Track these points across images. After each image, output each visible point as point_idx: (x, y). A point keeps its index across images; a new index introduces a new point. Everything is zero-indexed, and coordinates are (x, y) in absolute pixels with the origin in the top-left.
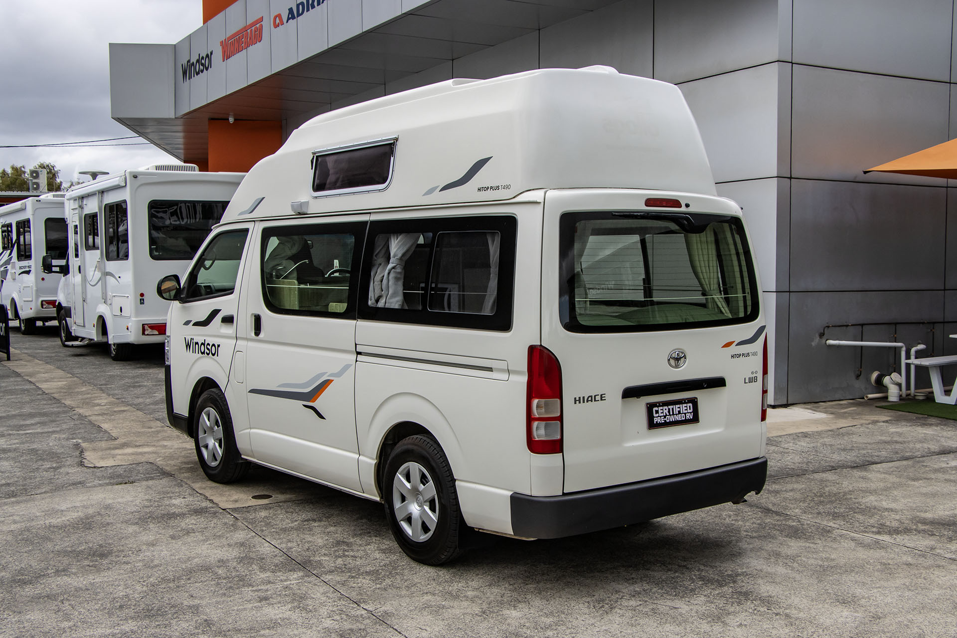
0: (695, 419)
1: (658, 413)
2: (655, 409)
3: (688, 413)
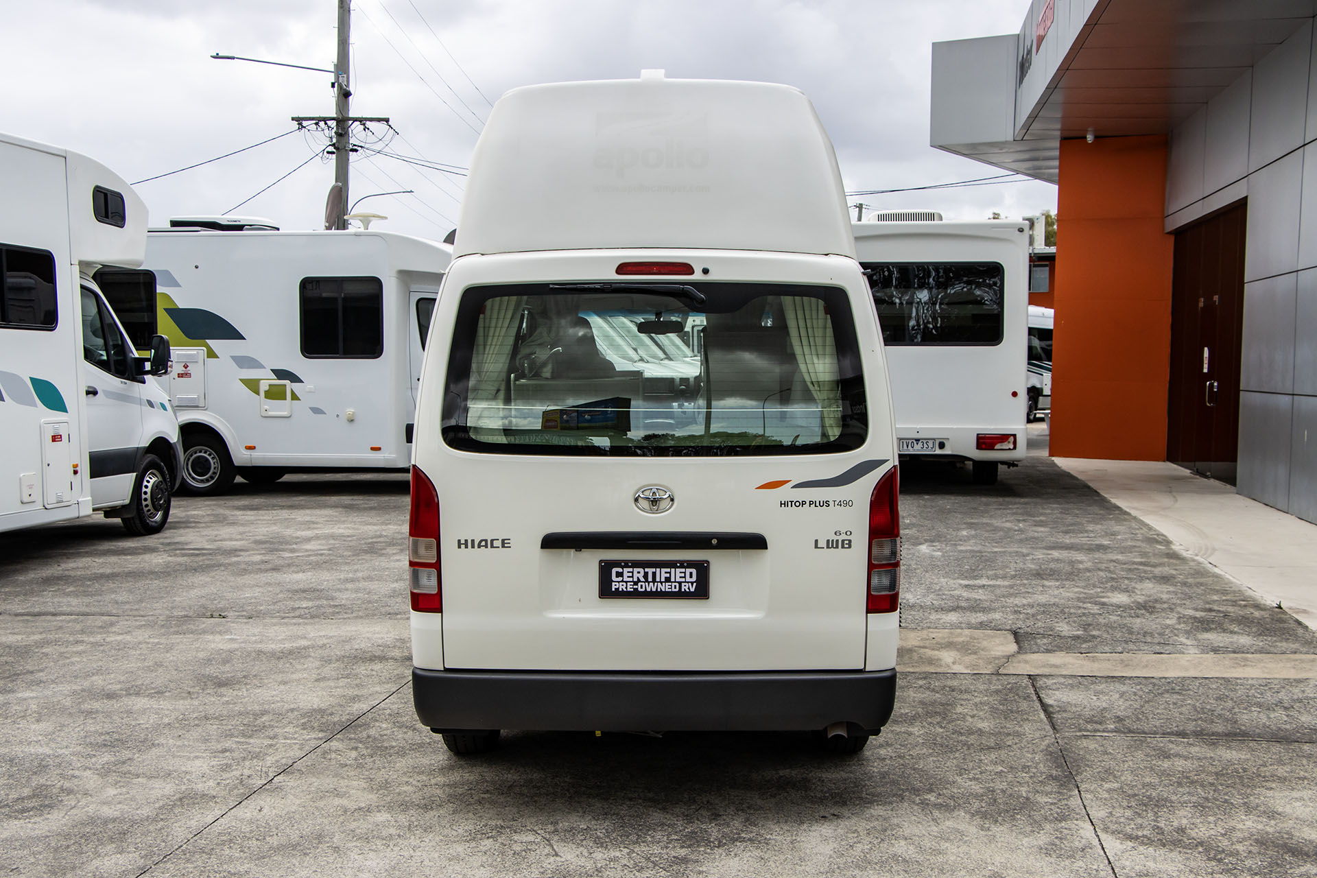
0: (702, 592)
1: (622, 576)
2: (614, 571)
3: (685, 582)
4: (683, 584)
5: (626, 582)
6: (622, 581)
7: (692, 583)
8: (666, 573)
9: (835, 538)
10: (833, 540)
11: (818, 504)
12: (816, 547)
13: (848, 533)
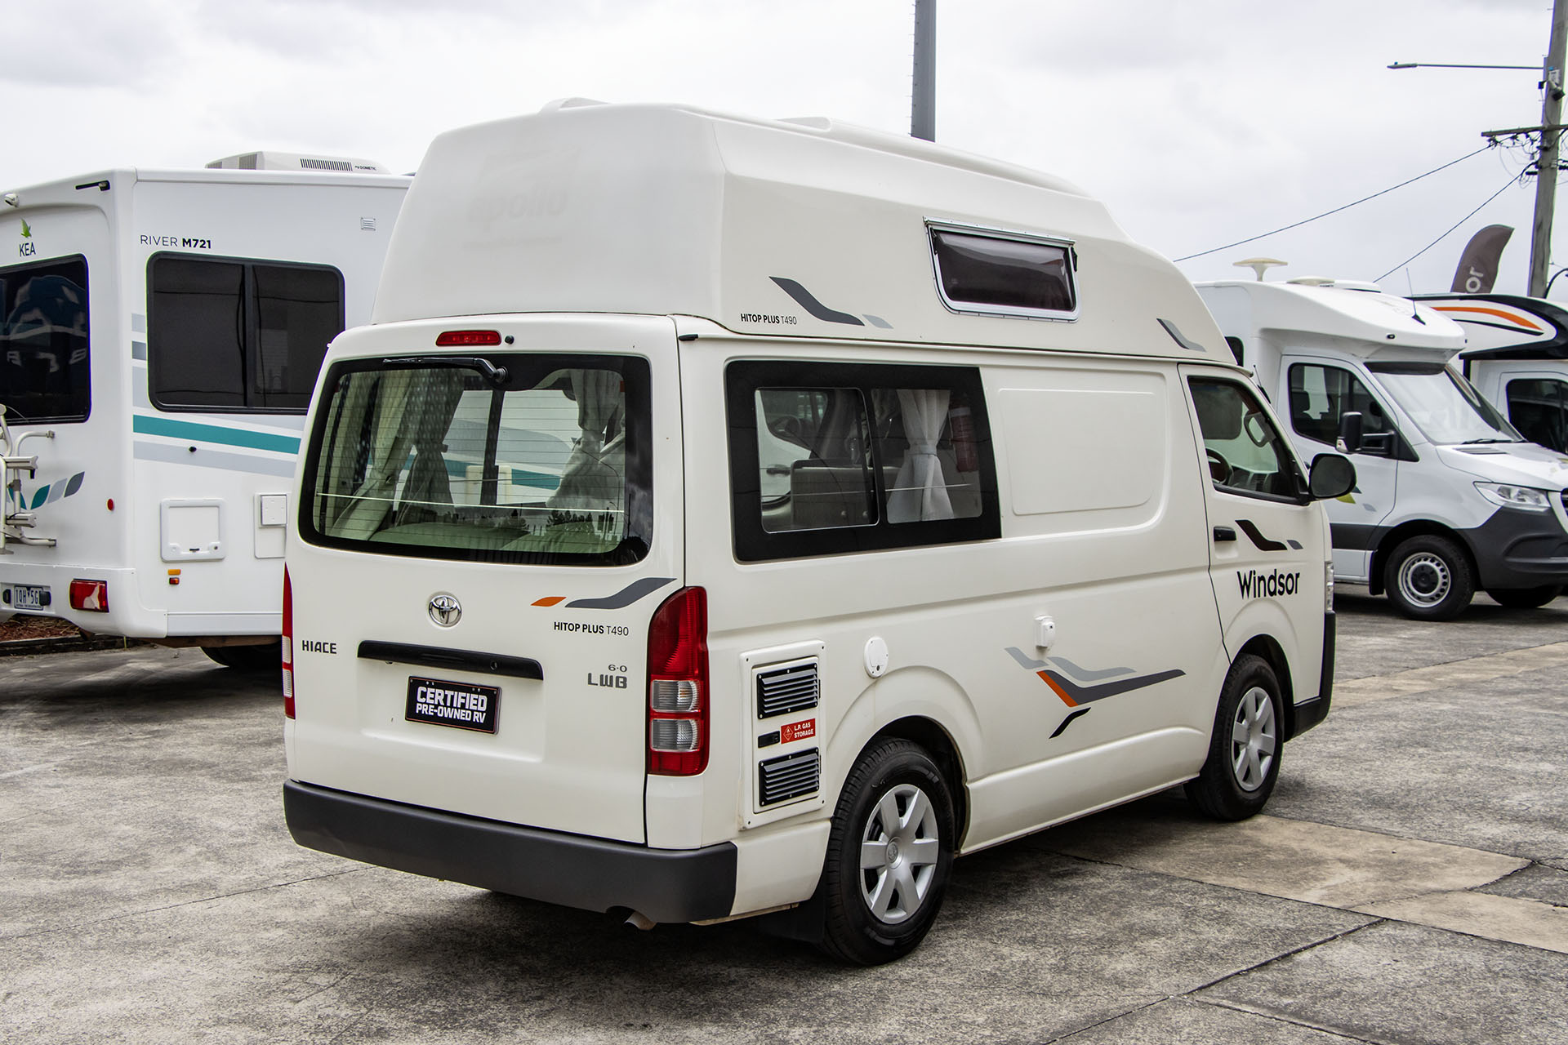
0: (489, 725)
1: (426, 697)
2: (421, 689)
3: (477, 711)
4: (475, 713)
5: (429, 704)
6: (425, 703)
7: (483, 712)
8: (462, 697)
9: (610, 673)
10: (607, 676)
11: (591, 630)
12: (590, 683)
13: (623, 669)
